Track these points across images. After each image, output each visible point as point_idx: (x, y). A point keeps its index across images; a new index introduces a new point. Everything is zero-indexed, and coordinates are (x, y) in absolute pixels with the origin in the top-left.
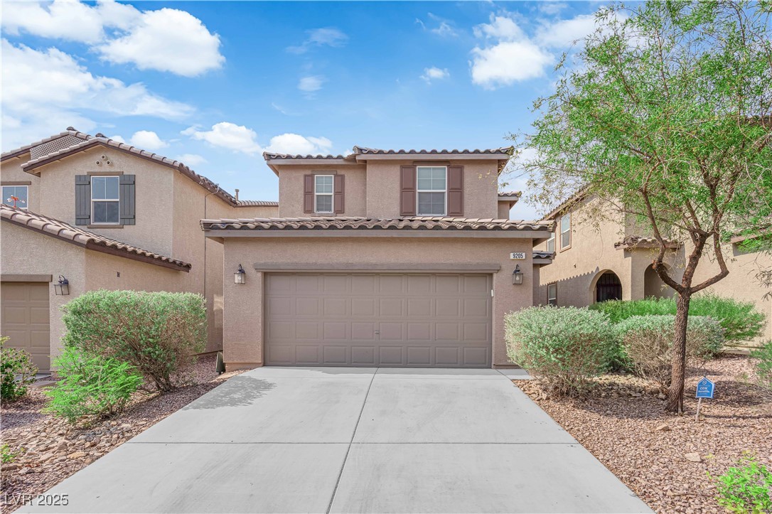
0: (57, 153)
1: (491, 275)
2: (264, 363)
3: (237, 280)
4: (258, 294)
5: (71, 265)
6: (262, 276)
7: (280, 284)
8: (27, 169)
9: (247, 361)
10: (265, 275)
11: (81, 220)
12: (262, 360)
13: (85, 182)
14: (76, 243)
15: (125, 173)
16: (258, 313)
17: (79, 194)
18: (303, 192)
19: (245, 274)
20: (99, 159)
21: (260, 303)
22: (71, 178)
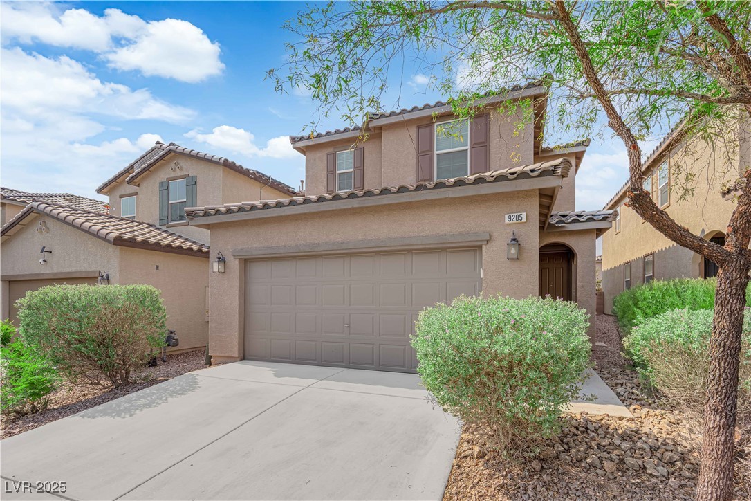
0: (146, 165)
1: (480, 247)
2: (244, 357)
3: (215, 269)
4: (236, 283)
5: (110, 261)
6: (240, 263)
7: (257, 271)
8: (129, 182)
9: (226, 355)
10: (246, 262)
11: (163, 220)
12: (239, 354)
13: (164, 188)
14: (108, 241)
15: (190, 175)
16: (236, 303)
17: (161, 198)
18: (325, 172)
19: (224, 261)
20: (173, 165)
21: (237, 292)
22: (157, 185)
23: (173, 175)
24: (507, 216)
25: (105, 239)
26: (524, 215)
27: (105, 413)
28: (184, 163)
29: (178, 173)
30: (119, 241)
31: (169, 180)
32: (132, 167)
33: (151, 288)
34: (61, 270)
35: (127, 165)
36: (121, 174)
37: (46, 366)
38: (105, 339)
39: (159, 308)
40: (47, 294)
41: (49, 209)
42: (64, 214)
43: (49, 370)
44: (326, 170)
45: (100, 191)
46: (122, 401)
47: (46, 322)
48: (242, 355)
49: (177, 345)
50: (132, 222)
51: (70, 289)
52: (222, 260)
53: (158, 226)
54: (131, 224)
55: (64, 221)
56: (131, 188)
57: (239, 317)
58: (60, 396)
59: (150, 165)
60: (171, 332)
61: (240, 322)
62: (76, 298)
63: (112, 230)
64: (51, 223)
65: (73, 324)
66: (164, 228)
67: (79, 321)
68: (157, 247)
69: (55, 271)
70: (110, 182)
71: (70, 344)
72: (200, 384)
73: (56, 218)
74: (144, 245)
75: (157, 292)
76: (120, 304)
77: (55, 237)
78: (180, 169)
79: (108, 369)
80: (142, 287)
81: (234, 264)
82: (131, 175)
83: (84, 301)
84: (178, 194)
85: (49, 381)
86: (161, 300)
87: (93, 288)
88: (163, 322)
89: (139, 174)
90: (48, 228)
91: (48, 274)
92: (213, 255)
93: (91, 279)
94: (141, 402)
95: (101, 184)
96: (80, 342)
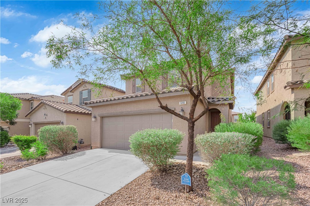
0: (75, 86)
2: (102, 147)
3: (93, 120)
4: (99, 124)
5: (63, 118)
6: (100, 118)
7: (106, 120)
8: (70, 92)
9: (96, 146)
10: (102, 118)
11: (81, 104)
12: (100, 146)
13: (81, 93)
14: (63, 112)
15: (89, 89)
16: (99, 131)
17: (80, 96)
18: (132, 86)
19: (96, 118)
20: (84, 86)
21: (99, 127)
22: (79, 93)
23: (84, 89)
24: (180, 102)
25: (62, 111)
26: (185, 102)
27: (60, 160)
28: (87, 85)
29: (85, 88)
30: (66, 112)
31: (82, 90)
32: (71, 87)
33: (73, 126)
34: (50, 121)
35: (70, 86)
36: (68, 89)
37: (45, 147)
38: (61, 140)
39: (76, 132)
40: (45, 128)
41: (47, 102)
42: (50, 104)
43: (46, 149)
44: (132, 85)
45: (62, 95)
46: (64, 157)
47: (45, 136)
48: (101, 146)
49: (84, 143)
50: (71, 105)
51: (51, 127)
52: (95, 117)
53: (79, 106)
54: (71, 106)
55: (51, 106)
56: (71, 94)
57: (100, 135)
58: (49, 156)
59: (77, 86)
60: (82, 139)
61: (100, 136)
62: (53, 129)
63: (64, 108)
64: (47, 106)
65: (52, 136)
66: (81, 106)
67: (54, 135)
68: (77, 113)
69: (48, 121)
70: (65, 92)
71: (51, 141)
72: (86, 154)
73: (48, 105)
74: (74, 113)
75: (75, 127)
76: (64, 131)
77: (48, 111)
78: (86, 87)
79: (62, 149)
80: (71, 126)
81: (99, 118)
82: (71, 90)
83: (55, 130)
84: (85, 95)
85: (46, 151)
86: (76, 129)
87: (57, 126)
88: (77, 136)
89: (73, 89)
90: (46, 108)
91: (46, 122)
92: (93, 115)
93: (58, 123)
94: (69, 158)
95: (62, 93)
96: (54, 141)
